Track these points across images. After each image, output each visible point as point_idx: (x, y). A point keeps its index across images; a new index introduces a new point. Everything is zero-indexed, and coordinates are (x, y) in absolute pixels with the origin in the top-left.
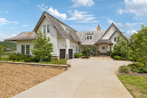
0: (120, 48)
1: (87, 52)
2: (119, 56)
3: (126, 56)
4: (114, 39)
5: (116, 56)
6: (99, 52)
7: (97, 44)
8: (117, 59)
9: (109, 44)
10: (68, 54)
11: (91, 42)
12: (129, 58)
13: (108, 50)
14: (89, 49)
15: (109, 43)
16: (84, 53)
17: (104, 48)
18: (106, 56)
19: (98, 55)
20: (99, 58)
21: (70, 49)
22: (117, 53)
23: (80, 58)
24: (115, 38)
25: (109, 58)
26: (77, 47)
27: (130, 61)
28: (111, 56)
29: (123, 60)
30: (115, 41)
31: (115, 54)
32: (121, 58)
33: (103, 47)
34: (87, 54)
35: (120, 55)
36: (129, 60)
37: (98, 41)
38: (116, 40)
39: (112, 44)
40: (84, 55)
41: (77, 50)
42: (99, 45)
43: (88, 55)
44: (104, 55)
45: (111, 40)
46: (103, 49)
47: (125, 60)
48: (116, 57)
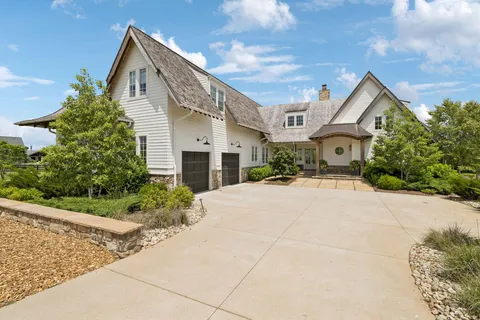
0: (399, 147)
1: (285, 162)
2: (394, 175)
3: (420, 175)
4: (374, 121)
5: (382, 177)
6: (323, 162)
7: (318, 139)
8: (386, 188)
9: (358, 139)
10: (220, 168)
11: (300, 134)
12: (432, 185)
13: (356, 155)
14: (292, 155)
15: (358, 135)
16: (277, 165)
17: (339, 151)
18: (348, 177)
19: (322, 172)
20: (324, 181)
21: (227, 152)
22: (385, 167)
23: (263, 181)
24: (376, 118)
25: (358, 183)
26: (254, 149)
27: (439, 193)
28: (364, 176)
29: (409, 189)
30: (376, 128)
31: (381, 171)
32: (403, 184)
33: (337, 149)
34: (284, 168)
35: (397, 173)
36: (433, 191)
37: (321, 129)
38: (380, 123)
39: (370, 137)
40: (277, 174)
41: (254, 158)
42: (325, 142)
43: (288, 171)
44: (342, 173)
45: (362, 125)
46: (337, 153)
47: (417, 190)
48: (383, 179)
